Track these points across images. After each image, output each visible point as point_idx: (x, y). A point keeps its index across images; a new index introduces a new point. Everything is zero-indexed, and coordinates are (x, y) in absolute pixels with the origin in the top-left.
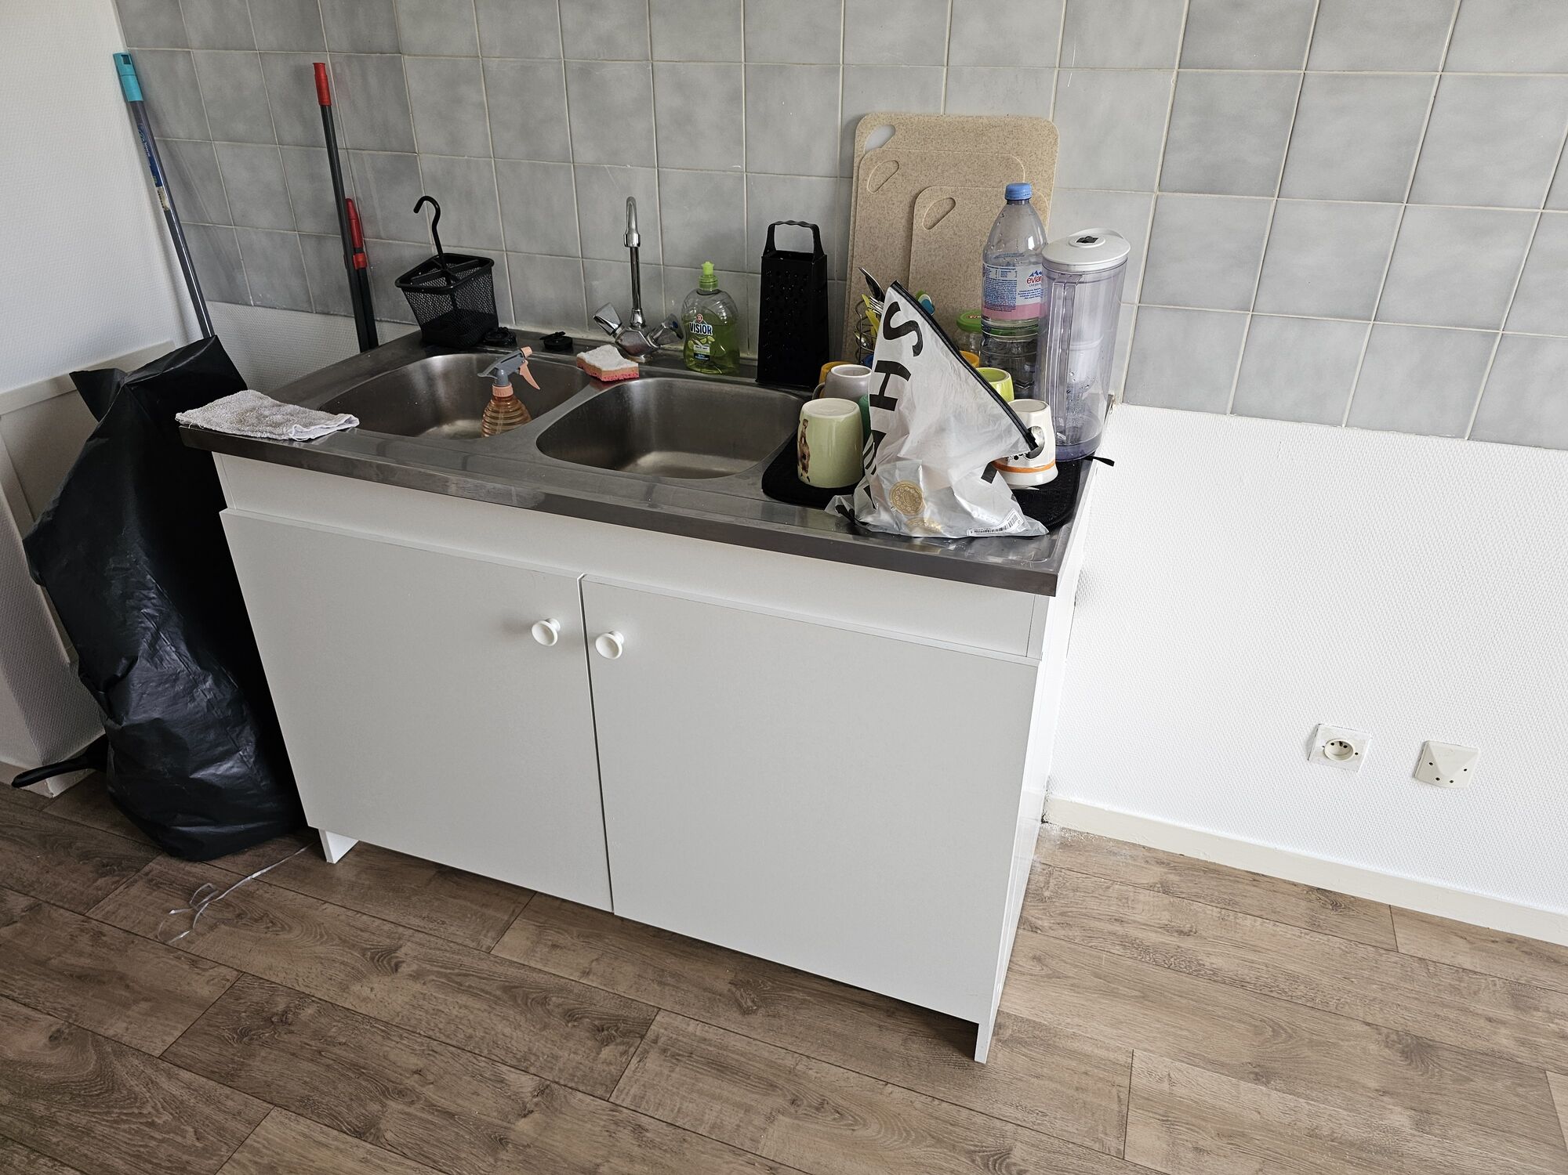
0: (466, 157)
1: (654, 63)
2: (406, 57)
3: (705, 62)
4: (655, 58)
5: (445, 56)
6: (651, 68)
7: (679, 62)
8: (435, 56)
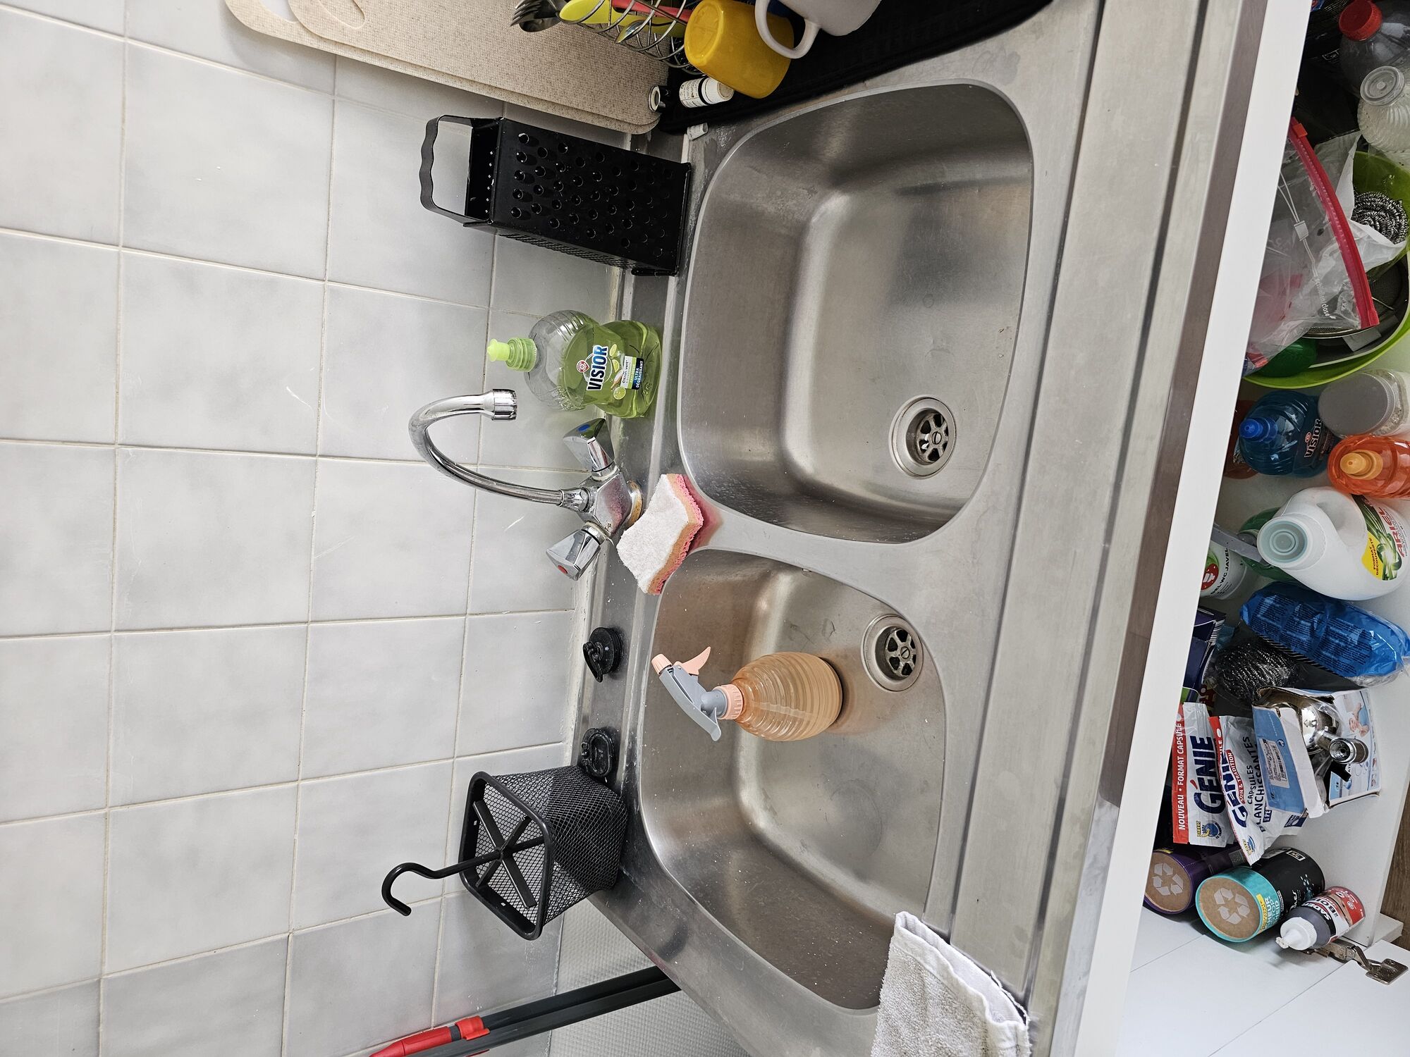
0: (296, 837)
1: (119, 442)
2: (106, 969)
3: (118, 330)
4: (110, 439)
5: (104, 888)
6: (130, 449)
7: (117, 387)
8: (104, 908)
